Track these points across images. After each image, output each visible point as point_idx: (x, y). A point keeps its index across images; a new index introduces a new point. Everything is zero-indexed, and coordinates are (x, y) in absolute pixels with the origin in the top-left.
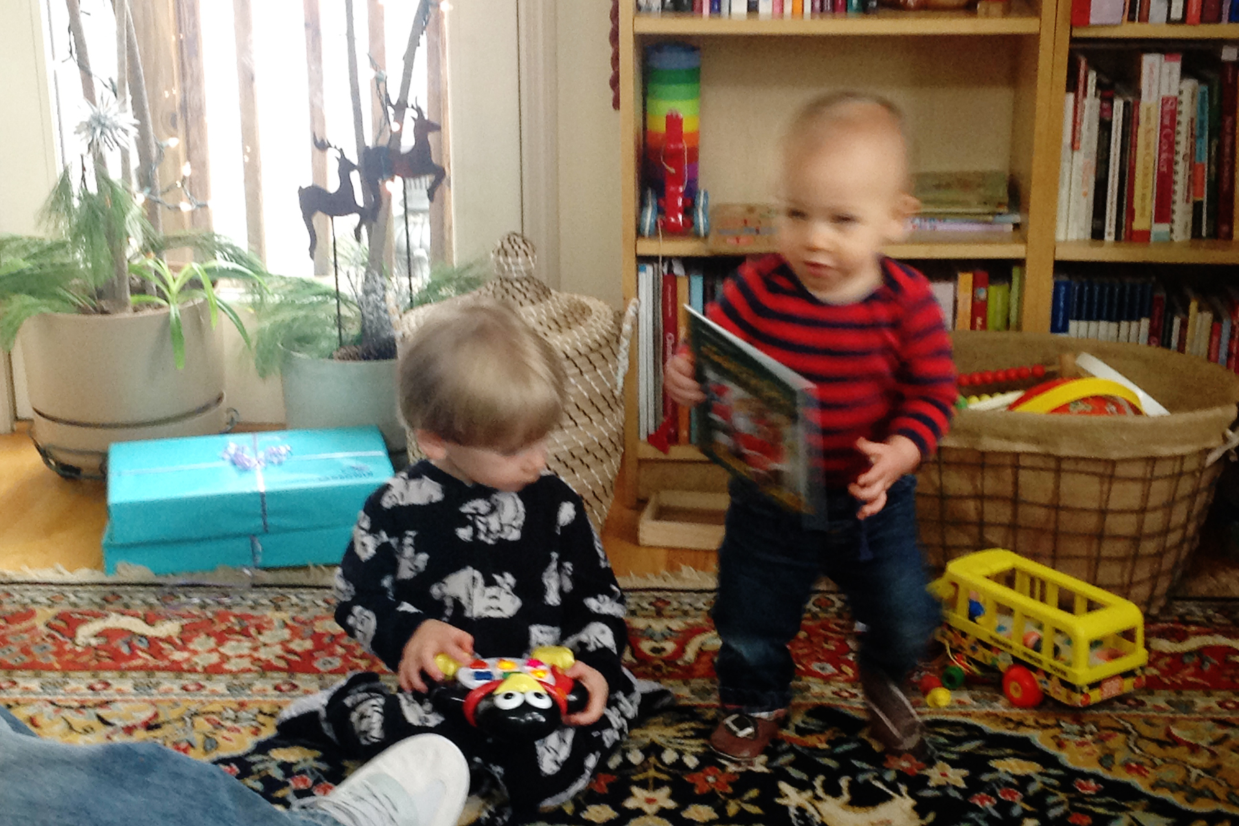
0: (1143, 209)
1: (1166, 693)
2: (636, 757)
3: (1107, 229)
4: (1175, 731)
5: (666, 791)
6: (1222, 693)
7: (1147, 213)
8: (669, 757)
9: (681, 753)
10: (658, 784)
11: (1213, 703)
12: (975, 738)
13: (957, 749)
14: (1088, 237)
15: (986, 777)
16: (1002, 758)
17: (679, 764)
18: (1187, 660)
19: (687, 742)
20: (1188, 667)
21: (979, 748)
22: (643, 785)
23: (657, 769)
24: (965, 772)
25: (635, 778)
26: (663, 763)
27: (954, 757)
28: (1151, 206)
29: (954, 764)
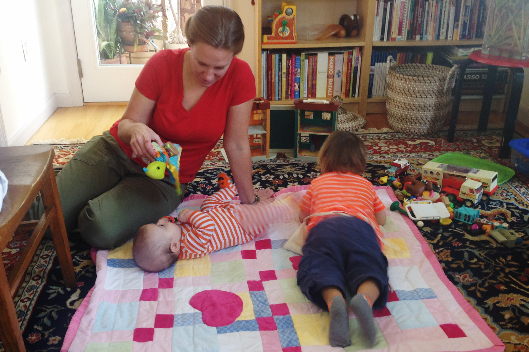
0: (395, 32)
1: (414, 153)
2: (286, 176)
3: (385, 38)
4: (420, 162)
5: (297, 183)
6: (429, 152)
7: (396, 33)
8: (295, 176)
9: (298, 174)
10: (294, 182)
11: (427, 155)
12: (371, 166)
13: (367, 169)
14: (380, 40)
15: (376, 175)
16: (379, 170)
17: (298, 177)
18: (417, 146)
19: (298, 171)
20: (418, 147)
21: (372, 168)
22: (291, 182)
23: (293, 179)
24: (371, 174)
25: (288, 181)
26: (293, 177)
27: (367, 171)
28: (397, 31)
29: (368, 172)
